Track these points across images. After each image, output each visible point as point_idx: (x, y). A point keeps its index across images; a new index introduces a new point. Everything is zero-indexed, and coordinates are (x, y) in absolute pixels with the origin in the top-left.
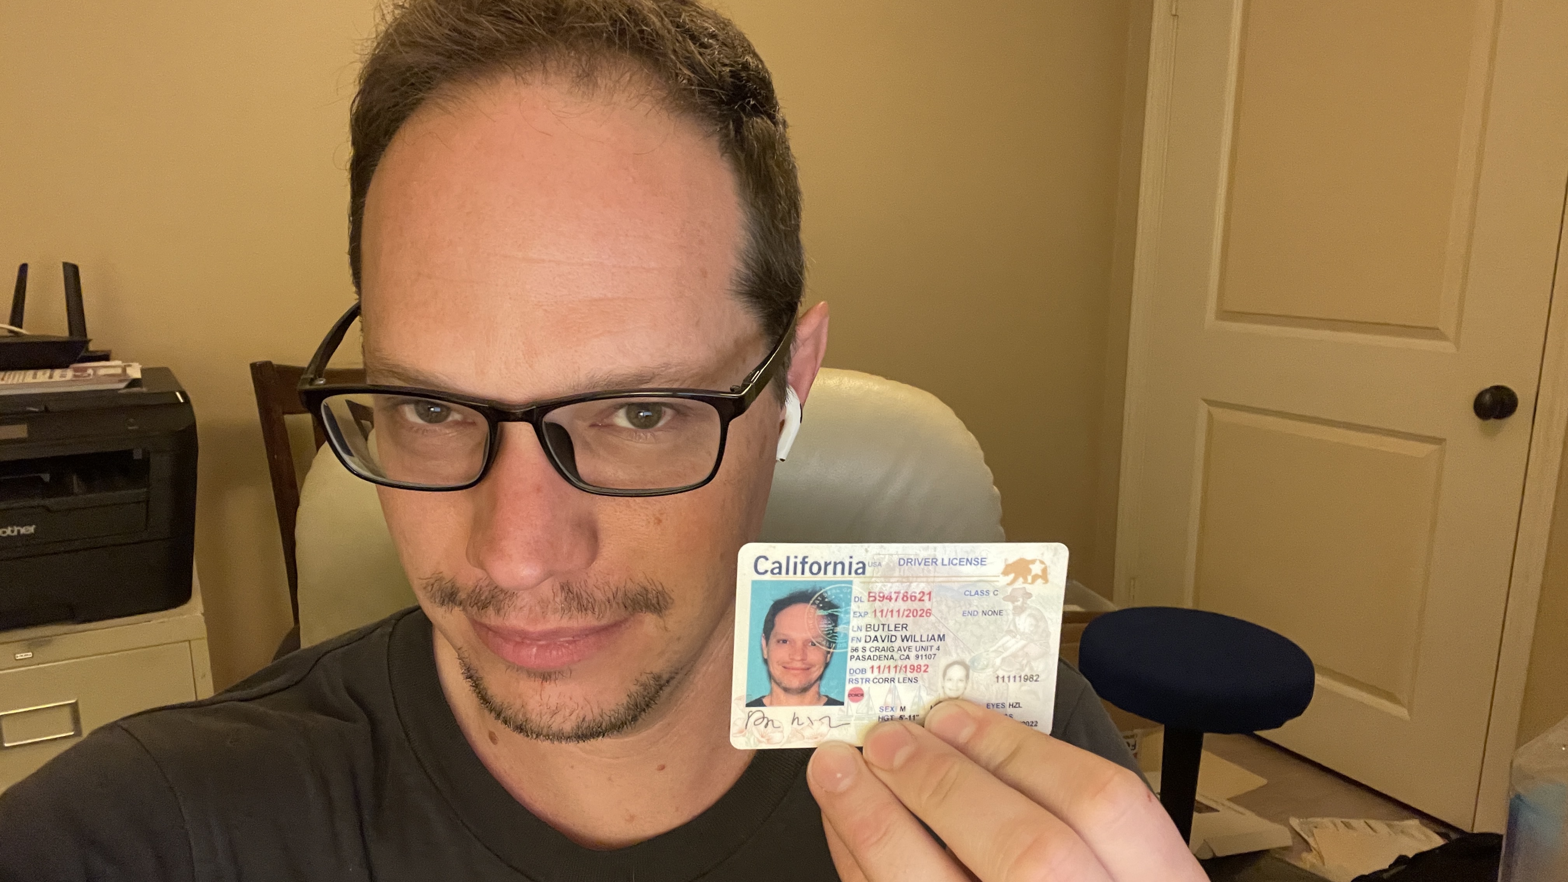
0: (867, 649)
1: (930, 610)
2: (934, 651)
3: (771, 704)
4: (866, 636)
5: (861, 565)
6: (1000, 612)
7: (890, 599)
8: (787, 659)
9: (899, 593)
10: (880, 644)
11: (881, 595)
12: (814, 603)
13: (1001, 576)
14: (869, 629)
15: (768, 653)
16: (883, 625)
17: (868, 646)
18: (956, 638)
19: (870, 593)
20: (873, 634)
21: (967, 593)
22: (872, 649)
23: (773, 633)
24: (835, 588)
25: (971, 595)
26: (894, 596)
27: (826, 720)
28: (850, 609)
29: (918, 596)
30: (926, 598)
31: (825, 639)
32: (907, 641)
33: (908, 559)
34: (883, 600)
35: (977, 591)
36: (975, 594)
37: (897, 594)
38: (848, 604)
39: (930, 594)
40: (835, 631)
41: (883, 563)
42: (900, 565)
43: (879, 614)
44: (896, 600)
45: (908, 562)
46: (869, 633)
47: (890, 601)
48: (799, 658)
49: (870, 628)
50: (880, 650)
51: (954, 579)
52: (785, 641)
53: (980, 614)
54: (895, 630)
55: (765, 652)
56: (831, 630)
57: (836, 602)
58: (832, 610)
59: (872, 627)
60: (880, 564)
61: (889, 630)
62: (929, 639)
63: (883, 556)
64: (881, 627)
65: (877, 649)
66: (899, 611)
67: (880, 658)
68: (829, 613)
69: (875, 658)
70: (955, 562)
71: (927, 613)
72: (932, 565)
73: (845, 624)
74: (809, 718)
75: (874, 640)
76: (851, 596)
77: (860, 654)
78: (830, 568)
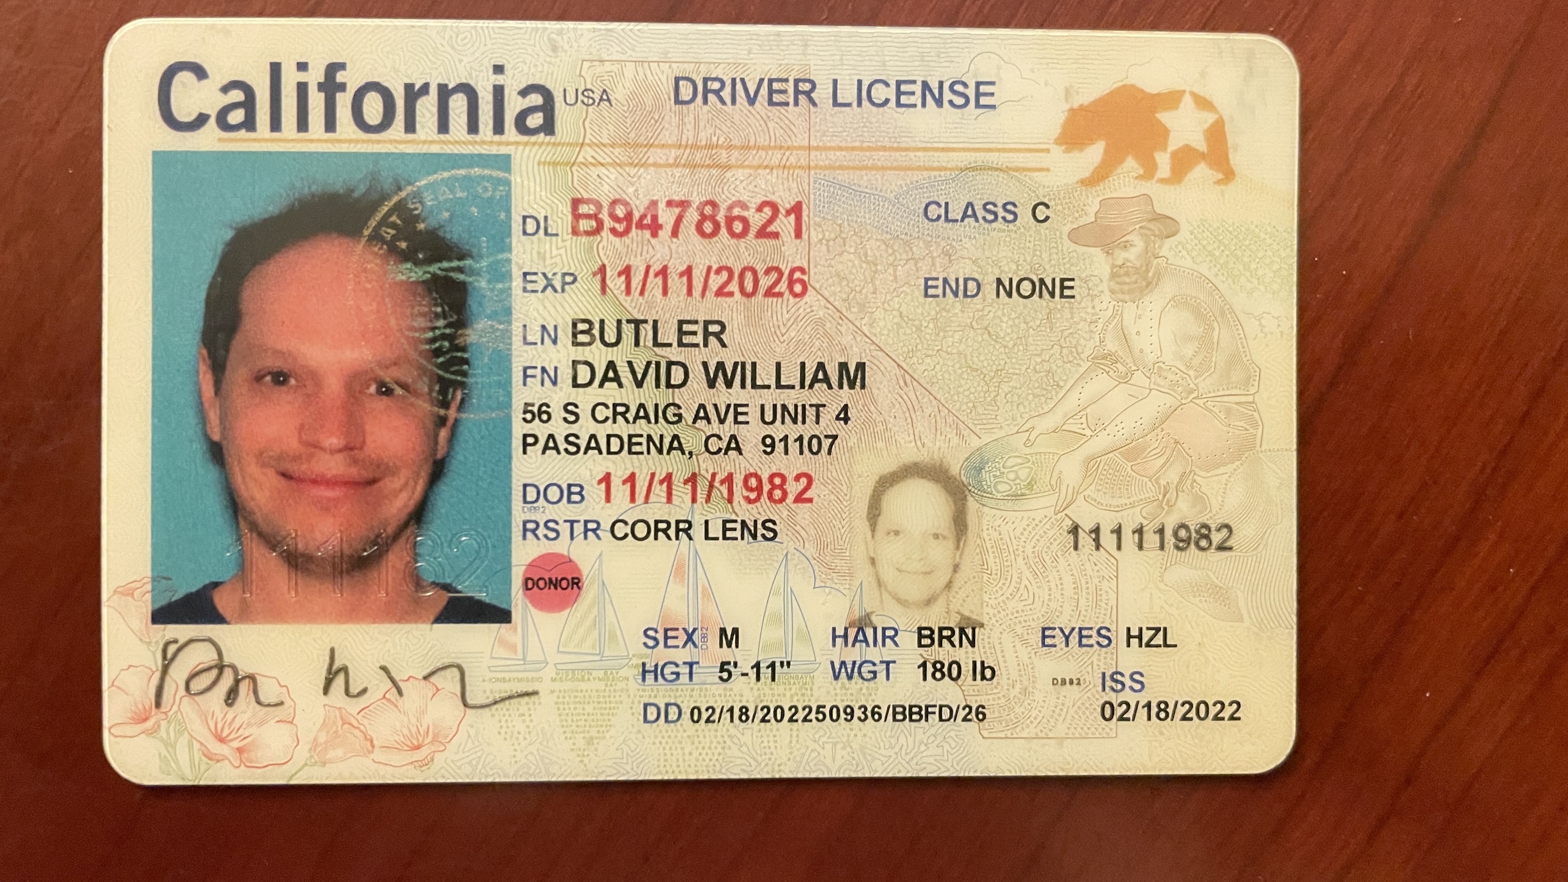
0: (584, 412)
1: (802, 270)
2: (828, 423)
3: (245, 615)
4: (575, 363)
5: (536, 99)
6: (1065, 284)
7: (655, 228)
8: (293, 444)
9: (684, 204)
10: (631, 396)
11: (620, 212)
12: (376, 237)
13: (1057, 152)
14: (582, 338)
15: (223, 419)
16: (637, 323)
17: (585, 399)
18: (907, 377)
19: (576, 203)
20: (599, 356)
21: (933, 211)
22: (601, 413)
23: (238, 343)
24: (449, 183)
25: (947, 220)
26: (667, 217)
27: (449, 682)
28: (509, 261)
29: (757, 220)
30: (785, 225)
31: (423, 370)
32: (729, 384)
33: (706, 80)
34: (627, 231)
35: (970, 205)
36: (965, 216)
37: (677, 210)
38: (502, 242)
39: (797, 210)
40: (459, 341)
41: (618, 95)
42: (678, 101)
43: (616, 284)
44: (675, 233)
45: (706, 91)
46: (581, 354)
47: (654, 235)
48: (334, 441)
49: (587, 332)
50: (630, 416)
51: (880, 158)
52: (280, 378)
53: (990, 289)
54: (681, 344)
55: (213, 417)
56: (443, 337)
57: (455, 233)
58: (445, 265)
59: (596, 332)
60: (605, 97)
61: (656, 344)
62: (808, 382)
63: (615, 68)
64: (628, 330)
65: (619, 411)
66: (688, 272)
67: (630, 445)
68: (434, 276)
69: (615, 442)
70: (880, 93)
71: (791, 283)
72: (796, 103)
73: (493, 316)
74: (384, 668)
75: (605, 379)
76: (508, 211)
77: (559, 428)
78: (427, 108)
